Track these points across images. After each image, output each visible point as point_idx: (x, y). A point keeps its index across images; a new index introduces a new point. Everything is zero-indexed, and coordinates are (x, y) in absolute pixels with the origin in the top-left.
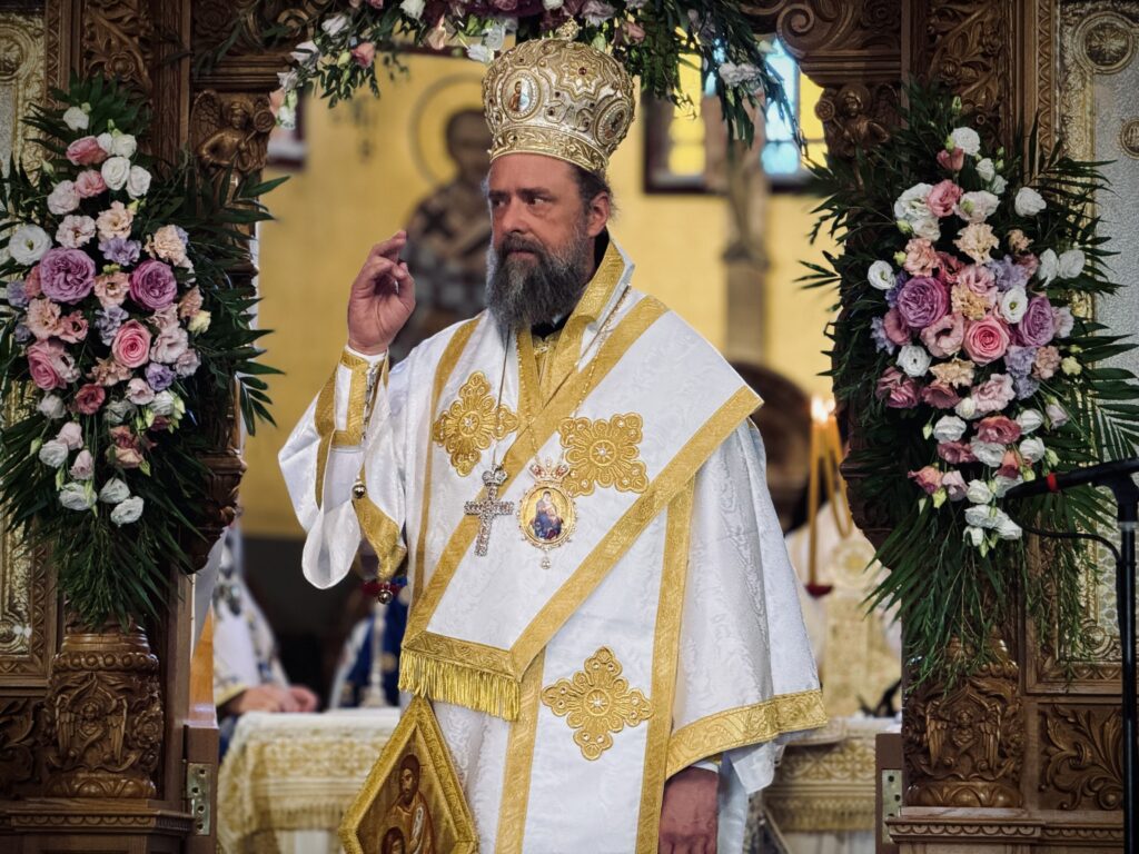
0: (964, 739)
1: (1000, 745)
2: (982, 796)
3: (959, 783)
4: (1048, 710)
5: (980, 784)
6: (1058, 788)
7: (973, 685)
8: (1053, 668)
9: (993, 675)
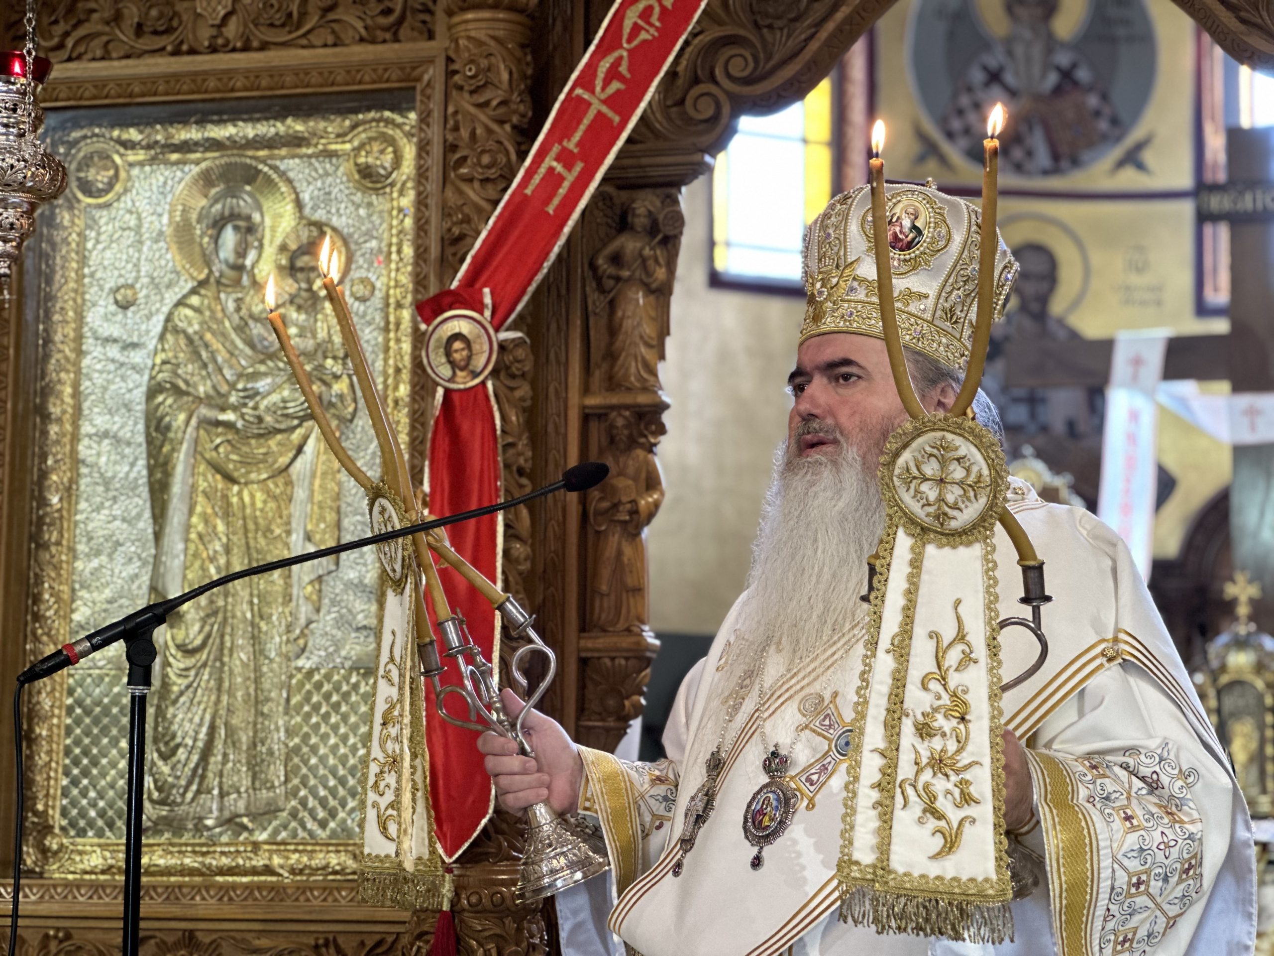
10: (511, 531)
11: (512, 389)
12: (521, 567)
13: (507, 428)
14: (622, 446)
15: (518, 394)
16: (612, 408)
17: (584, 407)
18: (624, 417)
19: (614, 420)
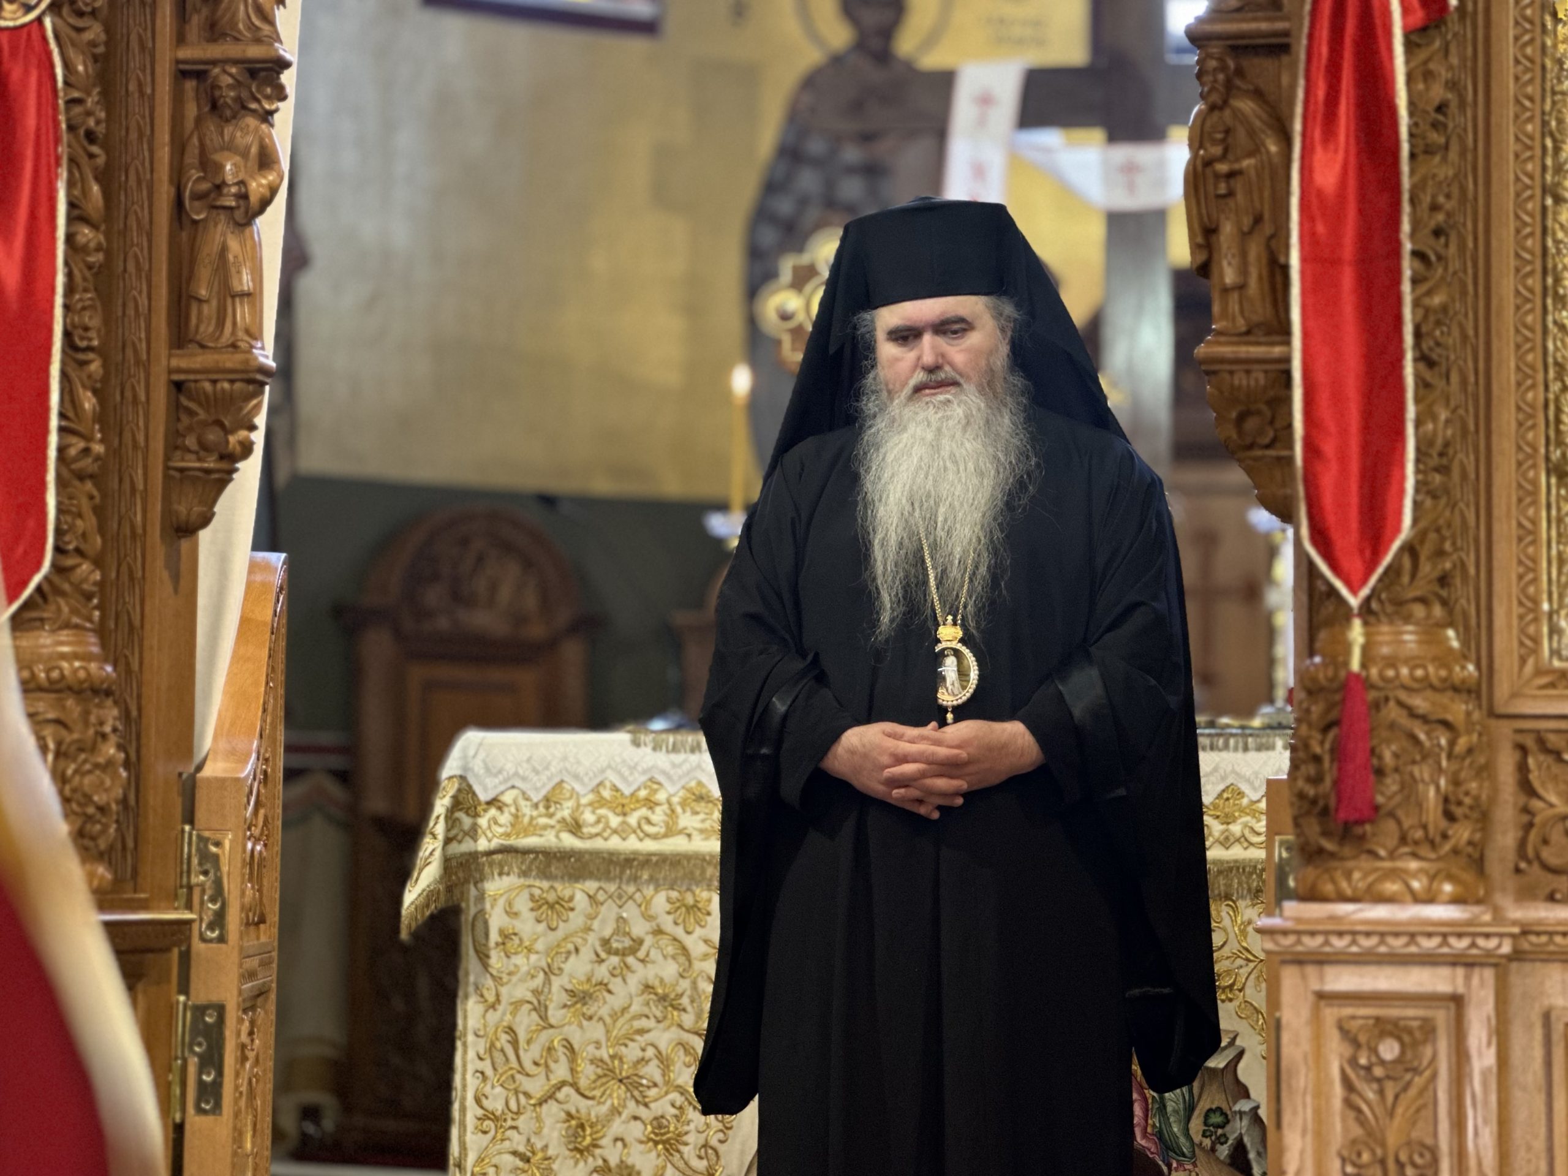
0: (1387, 793)
1: (1446, 800)
2: (1416, 885)
3: (1379, 864)
4: (1529, 742)
5: (1413, 865)
6: (1546, 867)
7: (1401, 704)
8: (1539, 672)
9: (1432, 687)
10: (76, 212)
11: (79, 30)
12: (91, 259)
13: (72, 79)
14: (228, 113)
15: (88, 36)
16: (214, 63)
17: (178, 62)
18: (231, 75)
19: (216, 78)
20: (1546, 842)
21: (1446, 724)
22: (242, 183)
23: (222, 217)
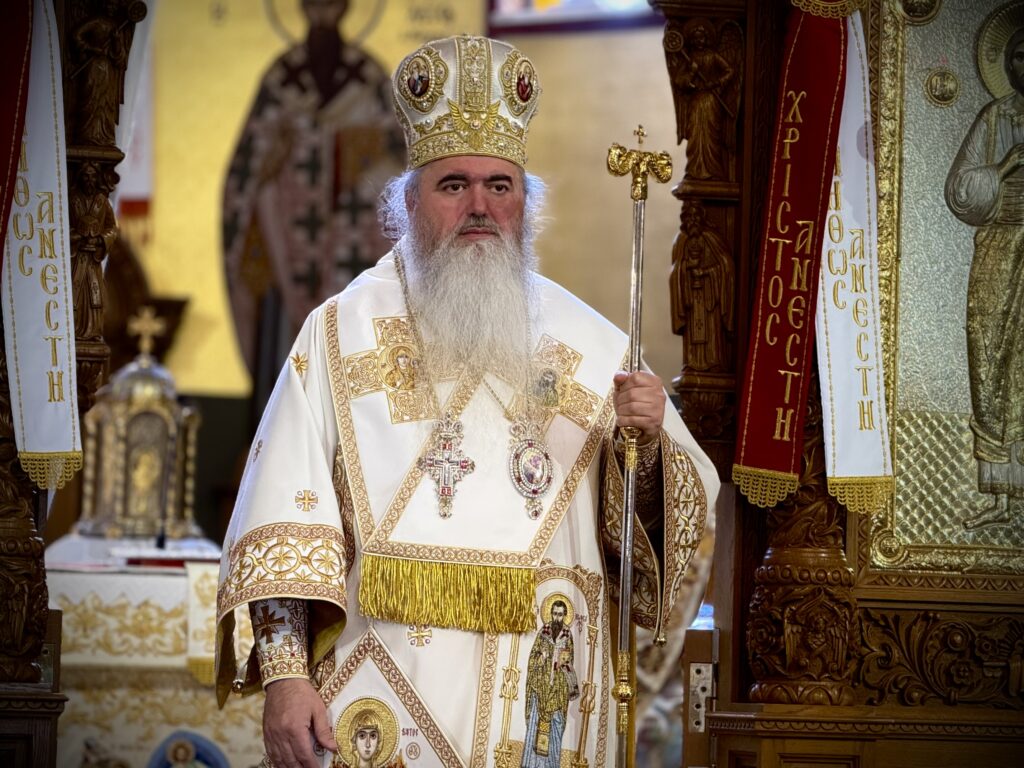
0: (817, 642)
1: (848, 648)
2: (832, 694)
3: (814, 683)
5: (831, 684)
6: (867, 685)
7: (827, 593)
8: (867, 575)
9: (842, 584)
14: (90, 191)
18: (94, 167)
19: (86, 169)
20: (868, 671)
21: (847, 605)
22: (99, 237)
23: (86, 257)
